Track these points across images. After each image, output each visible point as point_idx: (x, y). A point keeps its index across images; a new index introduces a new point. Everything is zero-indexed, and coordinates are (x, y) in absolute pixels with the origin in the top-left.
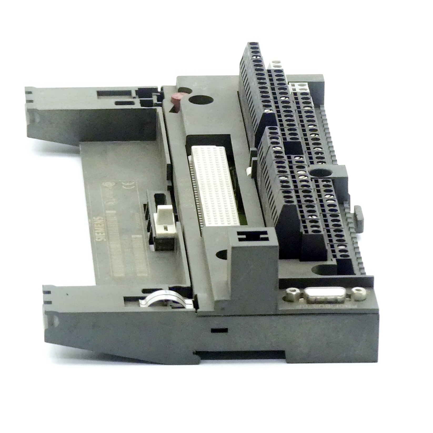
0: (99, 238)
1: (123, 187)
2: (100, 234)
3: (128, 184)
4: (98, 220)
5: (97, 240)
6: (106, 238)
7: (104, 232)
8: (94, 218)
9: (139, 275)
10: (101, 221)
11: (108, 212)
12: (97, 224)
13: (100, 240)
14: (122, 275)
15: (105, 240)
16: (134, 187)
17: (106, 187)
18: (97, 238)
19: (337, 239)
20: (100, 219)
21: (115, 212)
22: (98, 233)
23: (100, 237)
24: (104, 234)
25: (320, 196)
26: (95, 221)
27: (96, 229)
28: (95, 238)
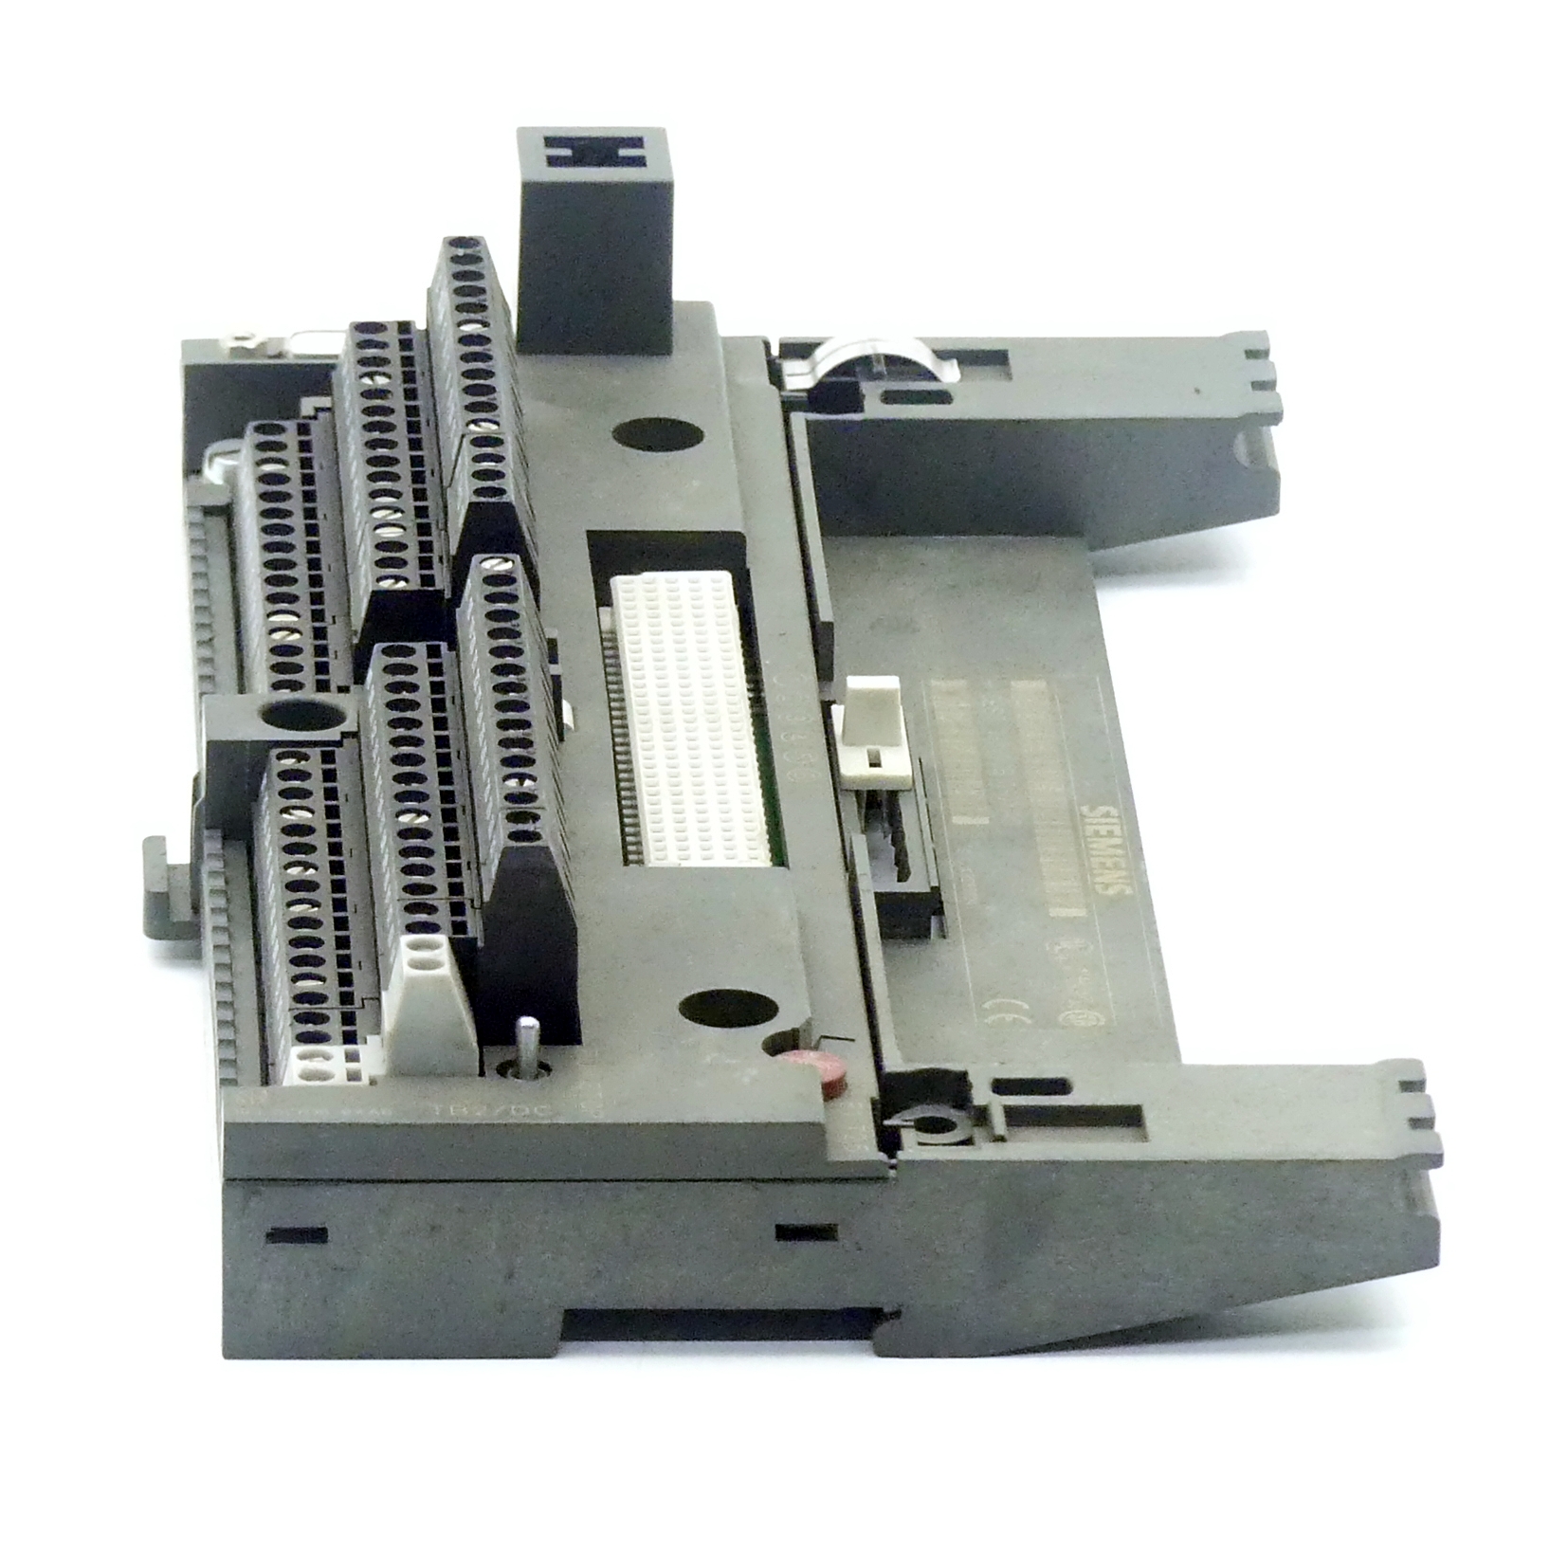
0: (1107, 815)
1: (1026, 1006)
2: (1103, 830)
3: (1009, 1017)
4: (1113, 882)
5: (1114, 812)
6: (1083, 816)
7: (1090, 837)
8: (1128, 891)
9: (962, 683)
10: (1105, 879)
11: (1081, 913)
12: (1116, 867)
13: (1103, 809)
14: (1020, 685)
15: (1085, 809)
16: (987, 1006)
17: (1091, 1007)
18: (1113, 817)
19: (287, 485)
20: (1107, 886)
21: (1054, 912)
22: (1110, 834)
23: (1100, 821)
24: (1090, 830)
25: (320, 633)
26: (1125, 878)
27: (1120, 852)
28: (1119, 817)
